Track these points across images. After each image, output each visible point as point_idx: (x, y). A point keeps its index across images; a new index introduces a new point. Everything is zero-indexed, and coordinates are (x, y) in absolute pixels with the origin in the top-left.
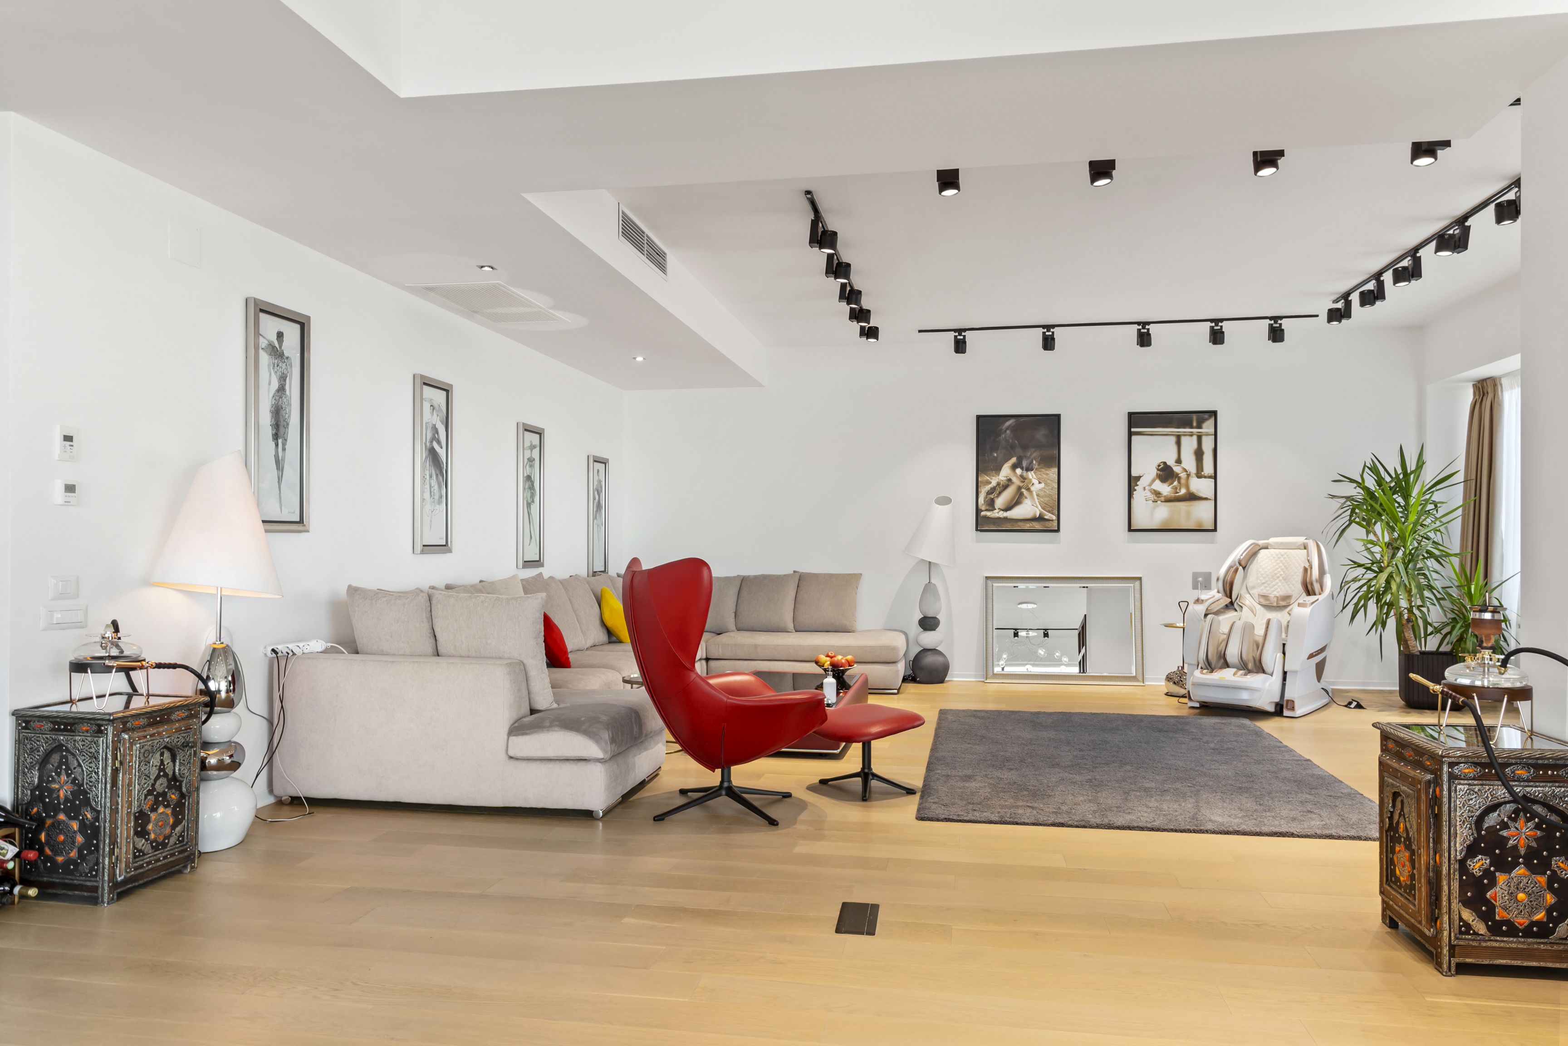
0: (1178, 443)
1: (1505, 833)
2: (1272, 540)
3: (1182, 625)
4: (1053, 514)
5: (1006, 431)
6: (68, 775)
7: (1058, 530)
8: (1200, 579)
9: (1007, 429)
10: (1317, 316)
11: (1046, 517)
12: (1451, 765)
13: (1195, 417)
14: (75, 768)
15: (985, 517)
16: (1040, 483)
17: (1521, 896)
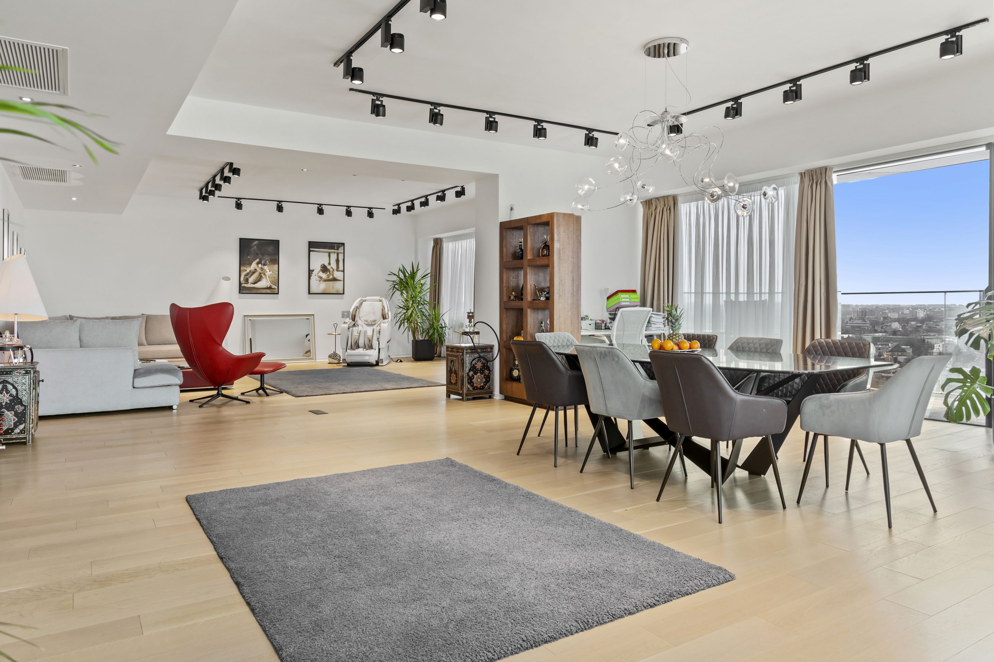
0: (329, 256)
1: (476, 365)
2: (367, 298)
3: (335, 334)
4: (276, 286)
5: (254, 246)
6: (7, 393)
7: (278, 293)
8: (345, 314)
9: (255, 245)
10: (385, 209)
11: (273, 287)
12: (466, 350)
13: (336, 245)
14: (11, 390)
15: (244, 287)
16: (270, 271)
17: (479, 380)
